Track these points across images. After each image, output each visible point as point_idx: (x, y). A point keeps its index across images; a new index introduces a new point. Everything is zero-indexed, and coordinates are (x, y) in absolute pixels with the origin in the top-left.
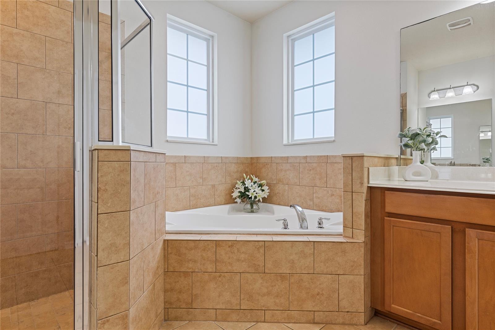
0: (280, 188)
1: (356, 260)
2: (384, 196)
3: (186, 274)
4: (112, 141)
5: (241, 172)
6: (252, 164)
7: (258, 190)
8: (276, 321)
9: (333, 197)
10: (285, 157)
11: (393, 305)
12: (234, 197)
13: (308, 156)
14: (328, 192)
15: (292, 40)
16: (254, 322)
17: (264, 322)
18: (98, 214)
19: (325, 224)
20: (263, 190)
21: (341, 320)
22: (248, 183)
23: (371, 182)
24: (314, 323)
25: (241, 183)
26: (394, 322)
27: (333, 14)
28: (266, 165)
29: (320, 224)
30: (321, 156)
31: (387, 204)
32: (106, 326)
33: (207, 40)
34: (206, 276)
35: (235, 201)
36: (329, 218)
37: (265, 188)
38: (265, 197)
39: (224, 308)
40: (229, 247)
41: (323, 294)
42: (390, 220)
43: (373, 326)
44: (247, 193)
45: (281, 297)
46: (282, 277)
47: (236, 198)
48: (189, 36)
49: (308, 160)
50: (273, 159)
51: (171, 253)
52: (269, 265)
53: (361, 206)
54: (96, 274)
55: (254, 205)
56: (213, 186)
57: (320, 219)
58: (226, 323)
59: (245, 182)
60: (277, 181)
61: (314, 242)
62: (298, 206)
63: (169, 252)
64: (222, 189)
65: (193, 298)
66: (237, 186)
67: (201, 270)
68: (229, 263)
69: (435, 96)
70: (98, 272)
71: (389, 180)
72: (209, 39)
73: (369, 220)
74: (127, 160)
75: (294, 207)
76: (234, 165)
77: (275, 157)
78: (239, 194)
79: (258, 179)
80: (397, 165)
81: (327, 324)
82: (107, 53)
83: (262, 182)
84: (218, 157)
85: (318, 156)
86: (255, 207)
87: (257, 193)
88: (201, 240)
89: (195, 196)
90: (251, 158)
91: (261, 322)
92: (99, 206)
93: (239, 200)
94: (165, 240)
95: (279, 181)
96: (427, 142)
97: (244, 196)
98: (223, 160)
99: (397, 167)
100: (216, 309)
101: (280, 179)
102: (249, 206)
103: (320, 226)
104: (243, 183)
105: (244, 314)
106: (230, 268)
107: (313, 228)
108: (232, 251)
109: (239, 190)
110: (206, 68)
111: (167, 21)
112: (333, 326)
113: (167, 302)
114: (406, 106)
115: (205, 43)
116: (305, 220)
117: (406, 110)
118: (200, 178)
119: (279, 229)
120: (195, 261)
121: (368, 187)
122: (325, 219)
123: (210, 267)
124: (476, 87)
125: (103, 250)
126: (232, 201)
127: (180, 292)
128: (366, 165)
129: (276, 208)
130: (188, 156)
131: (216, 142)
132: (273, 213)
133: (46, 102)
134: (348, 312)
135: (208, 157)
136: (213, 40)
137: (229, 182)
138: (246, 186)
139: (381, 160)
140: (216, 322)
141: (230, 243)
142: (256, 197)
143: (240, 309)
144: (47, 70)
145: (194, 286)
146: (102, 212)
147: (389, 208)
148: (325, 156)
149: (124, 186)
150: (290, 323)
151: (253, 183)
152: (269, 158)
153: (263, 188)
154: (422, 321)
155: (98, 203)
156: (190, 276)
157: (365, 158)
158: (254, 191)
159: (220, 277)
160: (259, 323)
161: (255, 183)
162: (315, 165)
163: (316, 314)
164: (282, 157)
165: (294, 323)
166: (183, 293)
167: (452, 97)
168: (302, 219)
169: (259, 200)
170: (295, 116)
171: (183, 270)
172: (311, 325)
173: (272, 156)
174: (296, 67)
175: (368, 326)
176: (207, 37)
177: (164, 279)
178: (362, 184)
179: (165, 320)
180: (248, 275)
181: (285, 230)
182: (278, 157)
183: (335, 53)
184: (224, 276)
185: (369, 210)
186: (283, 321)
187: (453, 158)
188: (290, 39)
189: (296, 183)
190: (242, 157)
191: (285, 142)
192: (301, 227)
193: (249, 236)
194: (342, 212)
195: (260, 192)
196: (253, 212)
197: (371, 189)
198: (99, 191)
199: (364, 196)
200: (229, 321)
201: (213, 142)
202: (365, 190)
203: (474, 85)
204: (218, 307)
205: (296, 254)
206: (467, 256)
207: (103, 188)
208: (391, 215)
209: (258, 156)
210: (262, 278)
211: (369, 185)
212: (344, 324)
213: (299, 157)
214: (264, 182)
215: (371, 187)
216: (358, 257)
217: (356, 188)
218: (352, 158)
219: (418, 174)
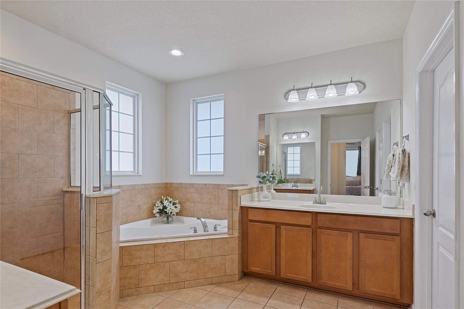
0: (188, 205)
1: (234, 246)
2: (248, 211)
3: (135, 266)
4: (100, 190)
5: (158, 194)
6: (166, 188)
7: (173, 207)
8: (191, 286)
9: (223, 210)
10: (191, 184)
11: (252, 268)
12: (154, 213)
13: (207, 184)
14: (220, 207)
15: (196, 103)
16: (178, 289)
17: (184, 288)
18: (96, 234)
19: (218, 228)
20: (176, 207)
21: (226, 280)
22: (166, 203)
23: (242, 204)
24: (212, 284)
25: (160, 202)
26: (253, 277)
27: (223, 94)
28: (178, 188)
29: (215, 228)
30: (215, 184)
31: (249, 216)
32: (100, 297)
33: (134, 97)
34: (148, 266)
35: (155, 216)
36: (220, 224)
37: (178, 206)
38: (177, 212)
39: (159, 284)
40: (163, 247)
41: (217, 267)
42: (251, 224)
43: (242, 281)
44: (165, 210)
45: (194, 272)
46: (195, 261)
47: (156, 214)
48: (120, 94)
49: (207, 186)
50: (183, 185)
51: (124, 255)
52: (187, 255)
53: (236, 217)
54: (95, 268)
55: (169, 218)
56: (139, 206)
57: (216, 225)
58: (161, 293)
59: (164, 202)
60: (186, 200)
61: (212, 239)
62: (202, 218)
63: (123, 254)
64: (145, 208)
65: (140, 281)
66: (157, 205)
67: (145, 263)
68: (163, 256)
69: (286, 137)
70: (97, 266)
71: (252, 201)
72: (135, 96)
73: (241, 224)
74: (111, 202)
75: (200, 219)
76: (153, 189)
77: (184, 183)
78: (159, 211)
79: (172, 199)
80: (257, 191)
81: (219, 283)
82: (63, 114)
83: (175, 201)
84: (142, 184)
85: (214, 184)
86: (170, 219)
87: (172, 210)
88: (145, 245)
89: (126, 215)
90: (166, 183)
91: (182, 289)
92: (97, 229)
93: (158, 215)
94: (120, 247)
95: (188, 200)
96: (270, 181)
97: (163, 212)
98: (146, 187)
99: (257, 192)
100: (154, 285)
101: (188, 199)
102: (165, 219)
103: (215, 229)
104: (162, 202)
105: (172, 285)
106: (163, 259)
107: (211, 230)
108: (165, 249)
109: (159, 208)
110: (132, 117)
111: (106, 85)
112: (222, 284)
113: (121, 286)
114: (269, 144)
115: (131, 99)
116: (206, 227)
117: (269, 146)
118: (130, 201)
119: (192, 233)
120: (141, 258)
121: (240, 206)
122: (218, 225)
123: (151, 261)
124: (307, 134)
125: (99, 254)
126: (153, 216)
127: (131, 279)
128: (239, 195)
129: (185, 219)
130: (120, 186)
131: (141, 173)
132: (183, 223)
133: (19, 154)
134: (230, 275)
135: (136, 185)
136: (138, 97)
137: (150, 202)
138: (165, 205)
139: (247, 190)
140: (155, 293)
141: (163, 245)
142: (171, 213)
143: (170, 283)
144: (20, 130)
145: (140, 273)
146: (99, 233)
147: (250, 218)
148: (217, 184)
149: (109, 216)
150: (199, 286)
151: (169, 203)
152: (180, 183)
153: (176, 206)
154: (264, 273)
155: (96, 228)
156: (138, 267)
157: (239, 191)
158: (170, 208)
159: (157, 265)
160: (181, 290)
161: (170, 202)
162: (211, 190)
163: (213, 279)
164: (190, 183)
165: (201, 286)
166: (133, 279)
167: (295, 139)
168: (205, 226)
169: (174, 215)
170: (198, 155)
171: (133, 264)
172: (211, 285)
173: (182, 182)
174: (198, 122)
175: (240, 281)
176: (134, 95)
177: (120, 272)
178: (237, 205)
179: (121, 298)
180: (175, 262)
181: (195, 234)
182: (186, 183)
183: (224, 118)
184: (160, 265)
185: (241, 219)
186: (195, 286)
187: (300, 174)
188: (195, 102)
189: (199, 201)
190: (160, 183)
191: (191, 173)
192: (205, 231)
193: (174, 239)
194: (227, 219)
195: (175, 208)
196: (169, 223)
197: (242, 208)
198: (97, 221)
199: (238, 211)
200: (163, 292)
201: (138, 173)
202: (238, 208)
203: (307, 132)
204: (156, 284)
205: (202, 247)
206: (281, 238)
207: (99, 219)
208: (251, 221)
209: (171, 182)
210: (183, 263)
211: (241, 206)
212: (228, 282)
213: (201, 184)
214: (177, 201)
215: (242, 206)
216: (235, 245)
217: (234, 207)
218: (232, 191)
219: (265, 197)
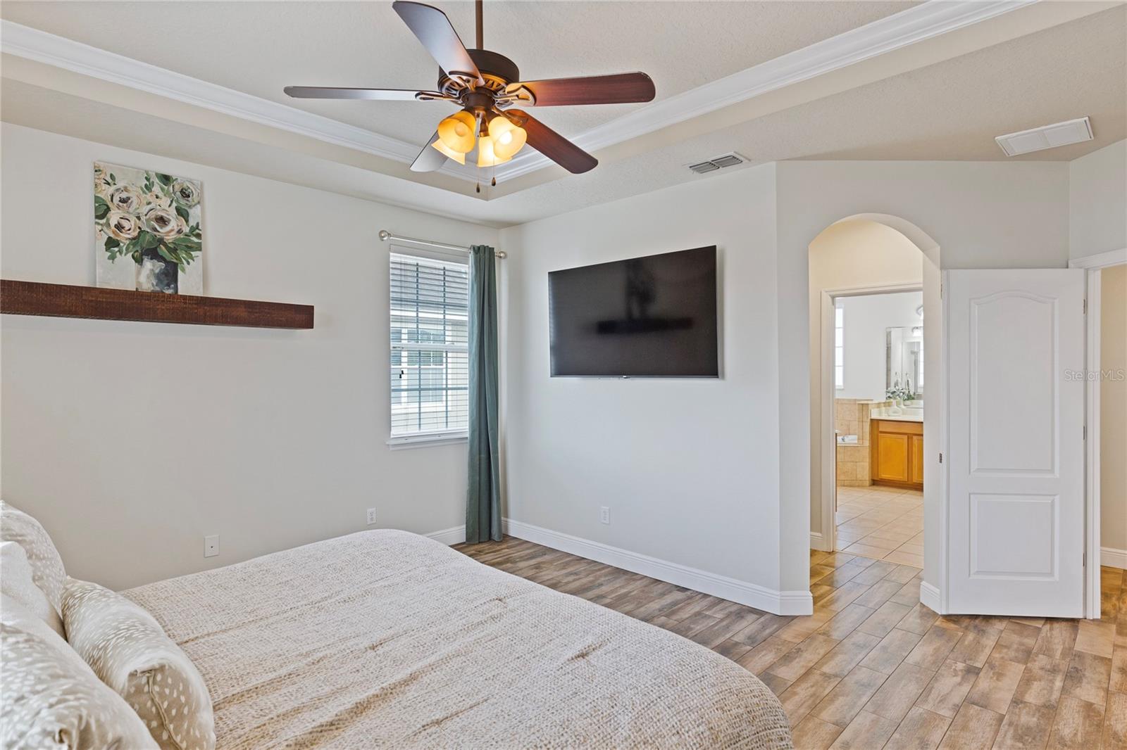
2: (878, 423)
11: (881, 476)
21: (857, 484)
23: (872, 417)
26: (883, 485)
42: (881, 434)
43: (872, 487)
53: (867, 428)
71: (881, 415)
73: (871, 435)
80: (886, 406)
81: (851, 486)
99: (884, 408)
112: (853, 487)
128: (869, 407)
134: (861, 480)
139: (876, 404)
147: (881, 430)
175: (870, 487)
178: (867, 418)
185: (871, 430)
194: (857, 434)
197: (872, 420)
199: (869, 423)
202: (869, 420)
208: (881, 432)
212: (859, 486)
216: (866, 453)
217: (865, 419)
218: (863, 404)
219: (895, 412)
